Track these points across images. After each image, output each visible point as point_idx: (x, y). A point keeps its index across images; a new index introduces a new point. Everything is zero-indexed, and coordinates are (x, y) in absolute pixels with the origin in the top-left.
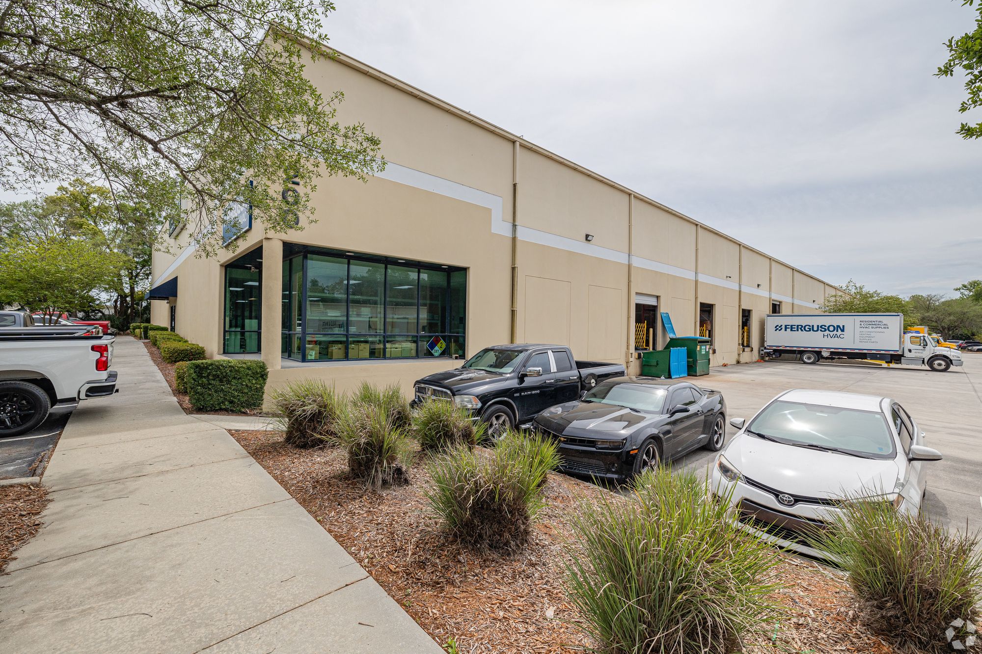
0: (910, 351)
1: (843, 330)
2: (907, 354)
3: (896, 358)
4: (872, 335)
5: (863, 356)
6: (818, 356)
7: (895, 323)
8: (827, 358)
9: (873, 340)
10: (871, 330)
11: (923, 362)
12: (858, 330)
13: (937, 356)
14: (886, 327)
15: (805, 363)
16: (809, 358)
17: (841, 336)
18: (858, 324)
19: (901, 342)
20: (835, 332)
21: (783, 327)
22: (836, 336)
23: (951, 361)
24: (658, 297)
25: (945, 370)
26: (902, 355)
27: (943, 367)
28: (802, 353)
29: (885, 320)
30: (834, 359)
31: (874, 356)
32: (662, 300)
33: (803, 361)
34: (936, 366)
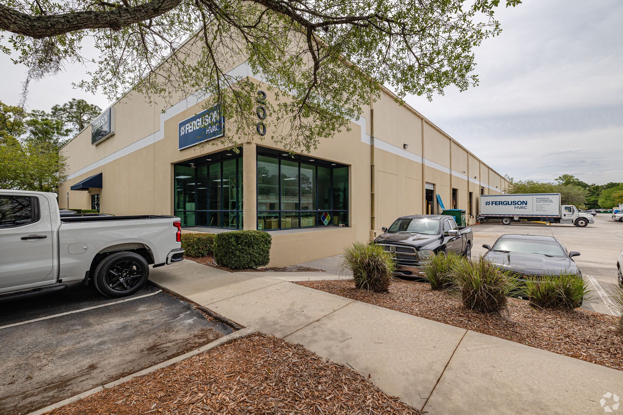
0: (565, 215)
1: (526, 204)
2: (563, 217)
3: (557, 220)
4: (544, 206)
5: (538, 219)
6: (511, 220)
7: (556, 199)
8: (517, 221)
9: (544, 209)
10: (542, 203)
11: (572, 222)
12: (535, 203)
13: (579, 218)
14: (551, 201)
15: (504, 224)
16: (506, 221)
17: (525, 208)
18: (535, 199)
19: (560, 211)
20: (522, 205)
21: (491, 203)
22: (522, 208)
23: (588, 220)
24: (434, 185)
25: (584, 226)
26: (561, 218)
27: (584, 224)
28: (502, 218)
29: (551, 197)
30: (520, 221)
31: (545, 219)
32: (437, 186)
33: (503, 223)
34: (580, 224)
